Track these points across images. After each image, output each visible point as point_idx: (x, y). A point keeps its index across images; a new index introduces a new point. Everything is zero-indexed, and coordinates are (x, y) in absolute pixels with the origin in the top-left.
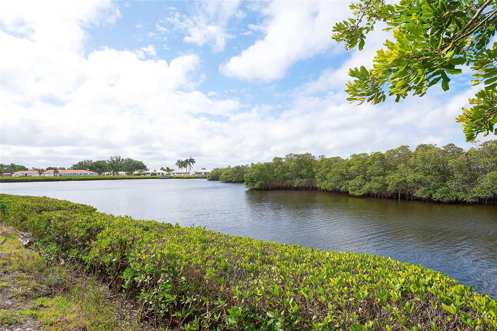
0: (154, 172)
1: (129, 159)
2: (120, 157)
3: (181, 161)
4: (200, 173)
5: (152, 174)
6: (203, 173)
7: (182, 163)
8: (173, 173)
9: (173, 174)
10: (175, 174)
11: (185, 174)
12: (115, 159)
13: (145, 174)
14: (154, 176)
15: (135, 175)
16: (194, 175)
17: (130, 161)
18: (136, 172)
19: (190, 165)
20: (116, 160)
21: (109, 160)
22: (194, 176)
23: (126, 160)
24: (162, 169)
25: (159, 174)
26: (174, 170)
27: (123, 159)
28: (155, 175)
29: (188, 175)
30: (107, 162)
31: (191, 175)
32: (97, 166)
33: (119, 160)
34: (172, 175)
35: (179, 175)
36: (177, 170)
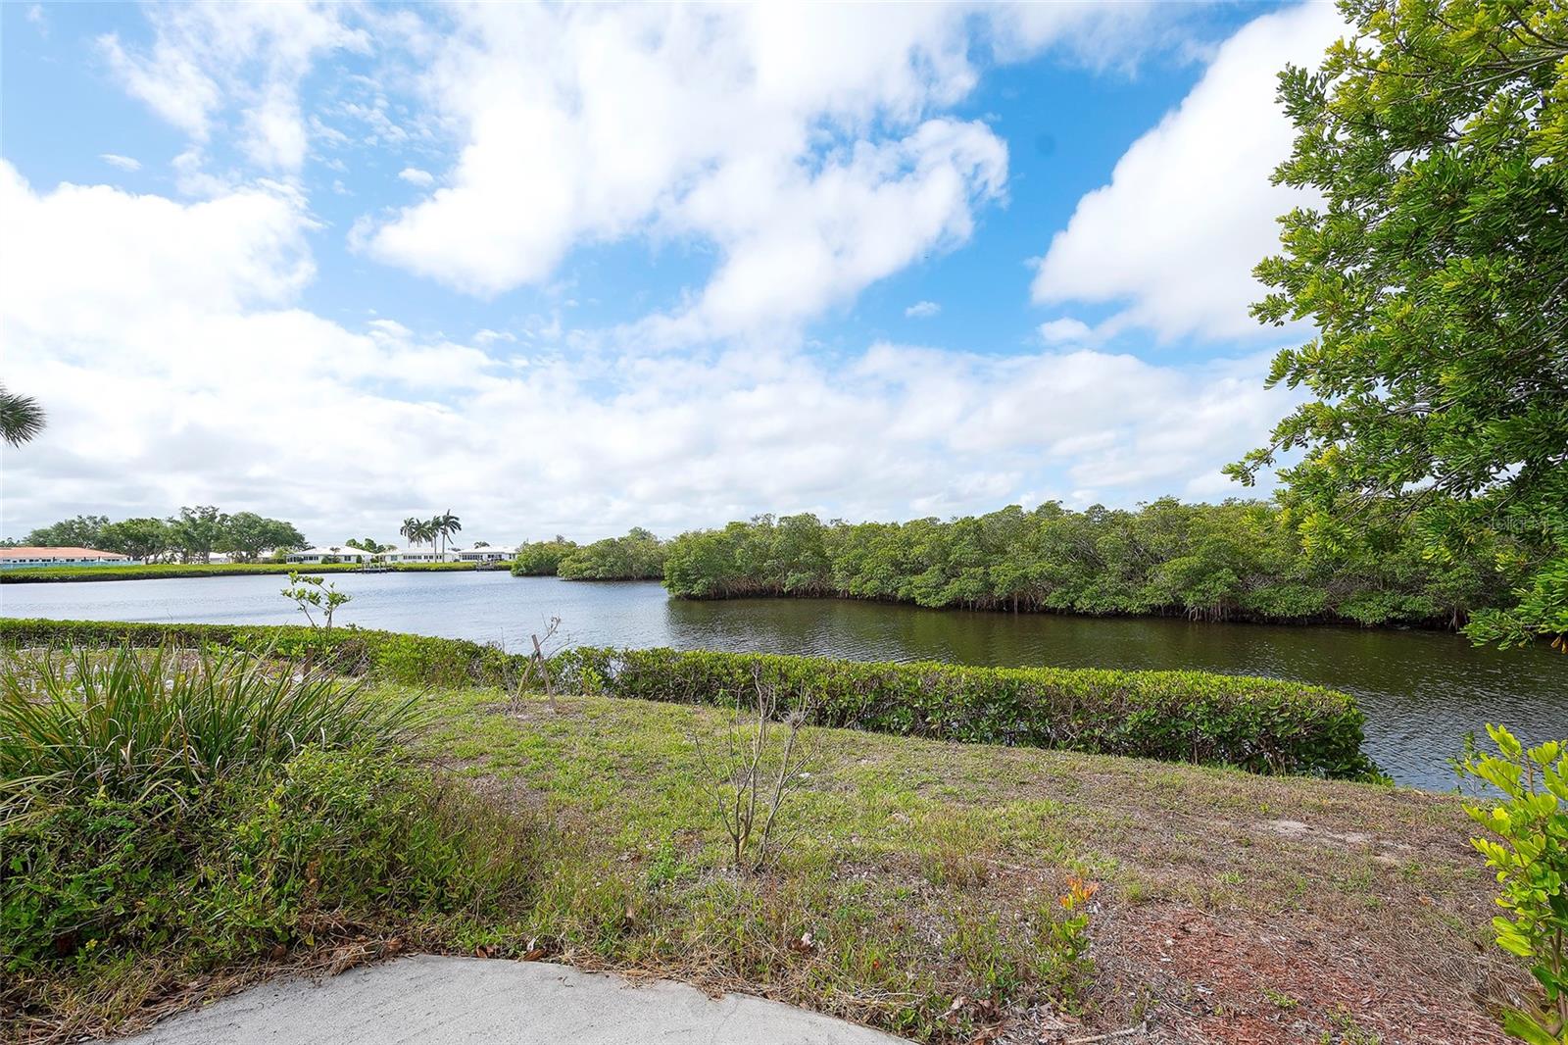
0: (332, 553)
1: (247, 516)
2: (215, 510)
3: (416, 522)
4: (475, 557)
5: (327, 559)
6: (485, 557)
7: (419, 527)
8: (392, 556)
9: (394, 558)
10: (400, 559)
11: (431, 557)
12: (196, 516)
13: (300, 560)
14: (332, 564)
15: (267, 561)
16: (456, 561)
17: (250, 522)
18: (267, 554)
19: (445, 533)
20: (202, 518)
21: (178, 518)
22: (457, 565)
23: (236, 518)
24: (353, 543)
25: (348, 558)
26: (392, 548)
27: (224, 517)
28: (336, 560)
29: (440, 561)
30: (169, 524)
31: (448, 560)
32: (129, 537)
33: (213, 518)
34: (389, 561)
35: (411, 561)
36: (405, 547)
